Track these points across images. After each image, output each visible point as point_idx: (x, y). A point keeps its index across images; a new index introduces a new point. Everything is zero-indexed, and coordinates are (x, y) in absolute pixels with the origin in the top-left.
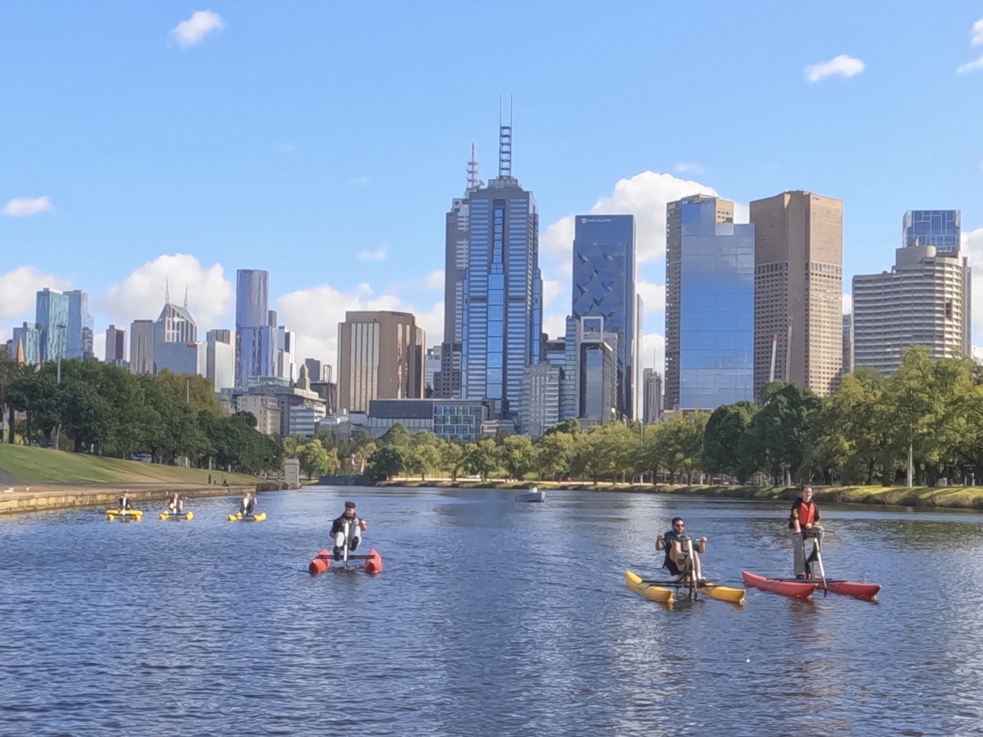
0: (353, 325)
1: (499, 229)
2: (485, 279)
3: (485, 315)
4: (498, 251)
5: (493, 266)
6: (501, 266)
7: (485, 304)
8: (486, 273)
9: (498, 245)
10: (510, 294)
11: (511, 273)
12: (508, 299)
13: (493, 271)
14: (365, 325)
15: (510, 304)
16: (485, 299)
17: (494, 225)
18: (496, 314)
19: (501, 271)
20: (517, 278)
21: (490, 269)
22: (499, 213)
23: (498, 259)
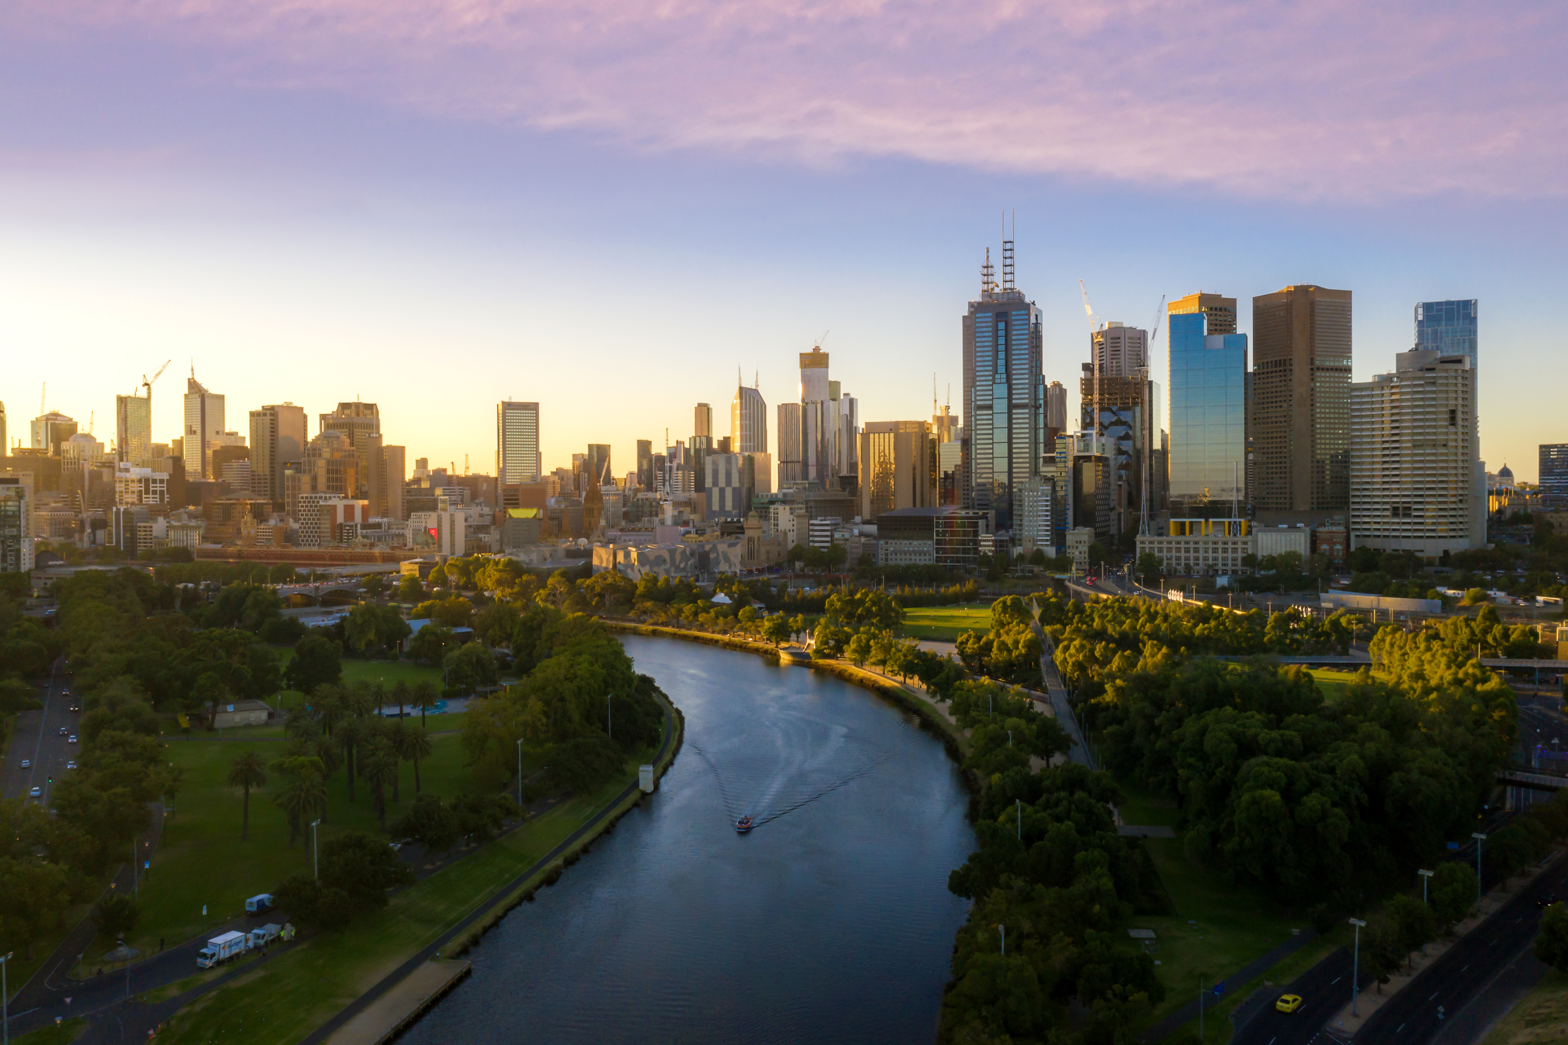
0: (872, 435)
1: (1002, 341)
2: (991, 388)
3: (991, 422)
4: (1001, 362)
5: (997, 376)
6: (1004, 376)
7: (991, 412)
8: (991, 383)
9: (1002, 355)
10: (1014, 401)
11: (1014, 382)
12: (1011, 407)
13: (997, 381)
14: (882, 435)
15: (1014, 411)
16: (990, 407)
17: (997, 337)
18: (1001, 421)
19: (1004, 380)
20: (1020, 386)
21: (994, 379)
22: (1002, 325)
23: (1002, 369)
